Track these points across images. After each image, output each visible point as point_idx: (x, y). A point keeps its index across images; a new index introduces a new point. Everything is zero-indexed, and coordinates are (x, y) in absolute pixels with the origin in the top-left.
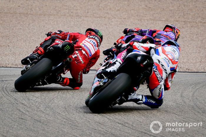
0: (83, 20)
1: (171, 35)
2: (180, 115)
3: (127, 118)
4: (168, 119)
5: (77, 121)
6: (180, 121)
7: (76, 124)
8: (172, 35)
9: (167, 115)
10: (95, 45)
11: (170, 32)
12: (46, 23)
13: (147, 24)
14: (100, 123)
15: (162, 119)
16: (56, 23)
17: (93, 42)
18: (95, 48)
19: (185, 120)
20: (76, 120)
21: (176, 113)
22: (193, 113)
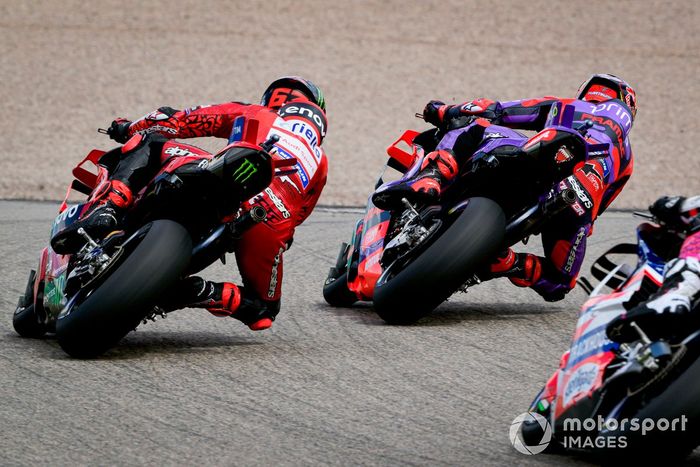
0: (173, 43)
1: (618, 113)
2: (490, 350)
3: (320, 361)
4: (453, 363)
5: (158, 373)
6: (489, 370)
7: (156, 380)
8: (621, 114)
9: (448, 350)
10: (312, 139)
11: (611, 105)
12: (53, 54)
13: (381, 54)
14: (232, 379)
15: (434, 364)
16: (83, 53)
17: (305, 131)
18: (314, 151)
19: (507, 365)
20: (154, 369)
21: (478, 345)
22: (532, 344)
